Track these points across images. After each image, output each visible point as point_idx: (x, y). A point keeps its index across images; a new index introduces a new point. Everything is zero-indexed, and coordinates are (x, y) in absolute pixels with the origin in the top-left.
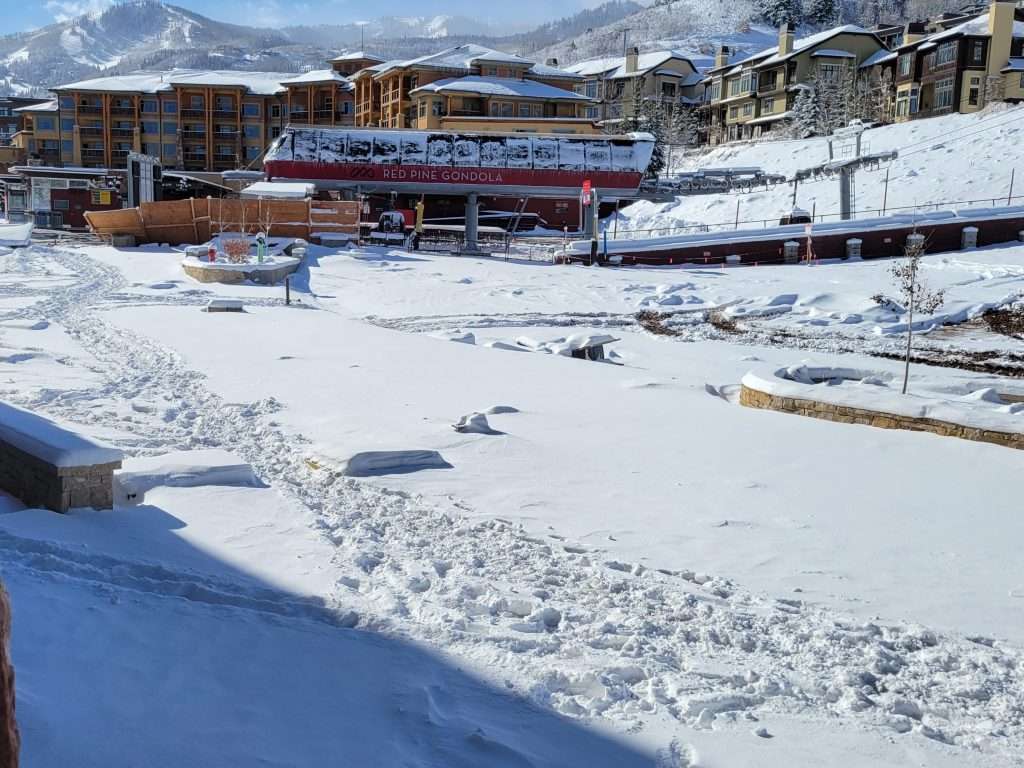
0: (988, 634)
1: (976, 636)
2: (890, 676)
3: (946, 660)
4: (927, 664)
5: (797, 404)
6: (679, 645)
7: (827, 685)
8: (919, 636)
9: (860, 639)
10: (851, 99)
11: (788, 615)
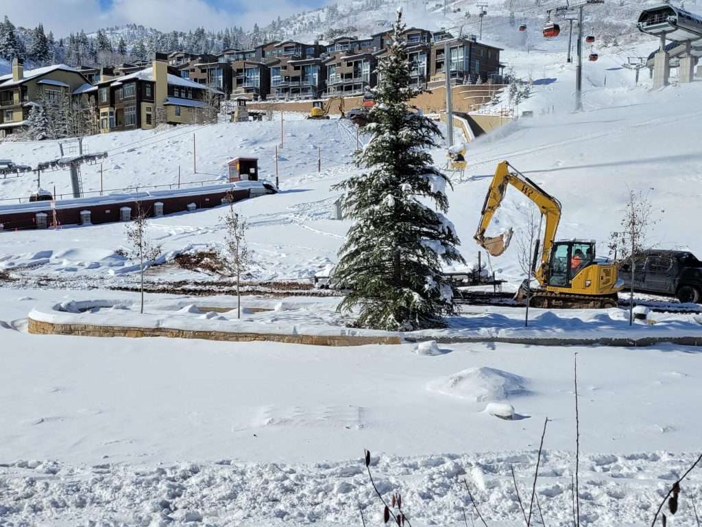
0: (227, 458)
1: (221, 460)
2: (177, 499)
3: (208, 479)
4: (197, 485)
5: (72, 328)
6: (30, 516)
7: (141, 516)
8: (188, 469)
9: (154, 479)
10: (70, 115)
11: (103, 475)
